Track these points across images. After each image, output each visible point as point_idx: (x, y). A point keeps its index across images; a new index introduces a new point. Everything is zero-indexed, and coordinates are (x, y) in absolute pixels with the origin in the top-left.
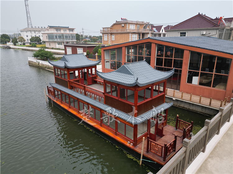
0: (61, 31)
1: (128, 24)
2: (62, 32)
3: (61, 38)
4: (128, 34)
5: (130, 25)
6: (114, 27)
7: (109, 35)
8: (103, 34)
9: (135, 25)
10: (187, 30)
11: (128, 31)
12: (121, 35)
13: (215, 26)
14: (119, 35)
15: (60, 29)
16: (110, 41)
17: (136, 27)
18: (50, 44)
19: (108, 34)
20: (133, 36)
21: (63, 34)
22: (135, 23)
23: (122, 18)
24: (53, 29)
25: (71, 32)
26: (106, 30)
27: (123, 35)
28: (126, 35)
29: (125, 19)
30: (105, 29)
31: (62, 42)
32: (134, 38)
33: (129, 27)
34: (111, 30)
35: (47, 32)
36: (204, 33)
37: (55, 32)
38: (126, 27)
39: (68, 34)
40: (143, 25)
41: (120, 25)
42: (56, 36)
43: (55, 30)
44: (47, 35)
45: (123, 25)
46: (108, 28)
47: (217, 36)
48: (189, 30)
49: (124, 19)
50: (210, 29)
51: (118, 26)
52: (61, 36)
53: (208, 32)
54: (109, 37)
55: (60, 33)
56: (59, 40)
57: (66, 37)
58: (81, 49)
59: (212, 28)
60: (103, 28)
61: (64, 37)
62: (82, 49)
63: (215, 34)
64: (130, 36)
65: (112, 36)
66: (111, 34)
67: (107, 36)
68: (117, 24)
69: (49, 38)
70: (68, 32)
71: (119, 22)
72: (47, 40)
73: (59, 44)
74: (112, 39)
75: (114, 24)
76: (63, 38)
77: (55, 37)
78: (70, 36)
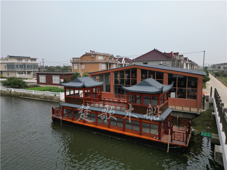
0: (22, 61)
1: (97, 56)
2: (24, 61)
3: (22, 67)
4: (98, 64)
5: (99, 56)
6: (84, 57)
7: (80, 64)
8: (73, 63)
9: (102, 56)
10: (148, 61)
11: (97, 61)
12: (91, 65)
13: (168, 58)
14: (89, 64)
15: (22, 59)
16: (80, 69)
17: (103, 58)
18: (9, 74)
19: (78, 63)
20: (102, 65)
21: (24, 64)
22: (103, 55)
23: (91, 50)
24: (14, 59)
25: (33, 62)
26: (76, 60)
27: (93, 65)
28: (96, 65)
29: (94, 51)
30: (74, 59)
31: (23, 71)
32: (103, 67)
33: (98, 58)
34: (81, 61)
35: (6, 61)
36: (162, 63)
37: (16, 62)
38: (96, 58)
39: (30, 64)
40: (109, 56)
41: (90, 56)
42: (17, 66)
43: (16, 60)
44: (6, 65)
45: (93, 56)
46: (78, 58)
47: (171, 65)
48: (150, 61)
49: (92, 51)
50: (165, 60)
51: (88, 57)
52: (22, 66)
53: (164, 62)
54: (80, 66)
55: (22, 62)
56: (20, 70)
57: (28, 66)
58: (57, 76)
59: (166, 59)
60: (73, 58)
61: (26, 66)
62: (59, 76)
63: (169, 64)
64: (100, 66)
65: (82, 66)
66: (81, 63)
67: (77, 66)
68: (87, 55)
69: (8, 68)
70: (30, 62)
71: (88, 53)
72: (6, 70)
73: (19, 74)
74: (82, 67)
75: (84, 55)
76: (25, 68)
77: (15, 67)
78: (32, 66)
